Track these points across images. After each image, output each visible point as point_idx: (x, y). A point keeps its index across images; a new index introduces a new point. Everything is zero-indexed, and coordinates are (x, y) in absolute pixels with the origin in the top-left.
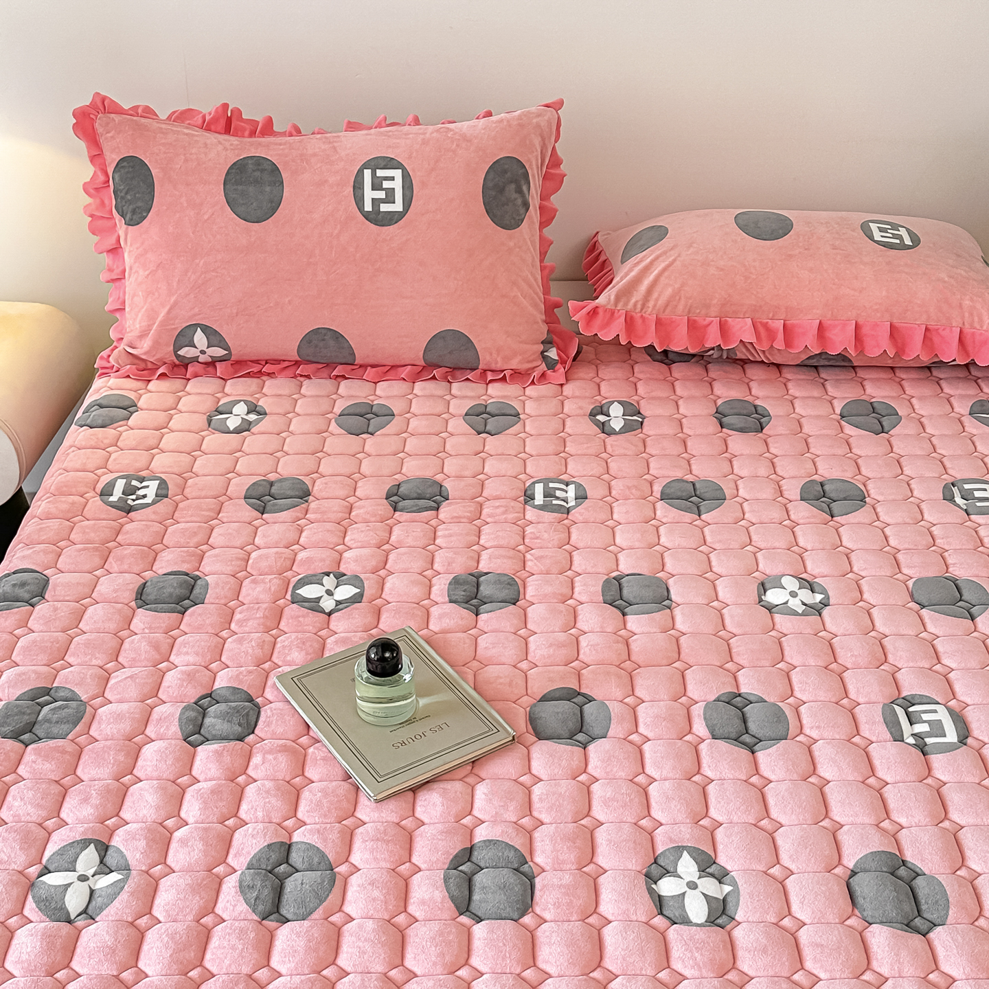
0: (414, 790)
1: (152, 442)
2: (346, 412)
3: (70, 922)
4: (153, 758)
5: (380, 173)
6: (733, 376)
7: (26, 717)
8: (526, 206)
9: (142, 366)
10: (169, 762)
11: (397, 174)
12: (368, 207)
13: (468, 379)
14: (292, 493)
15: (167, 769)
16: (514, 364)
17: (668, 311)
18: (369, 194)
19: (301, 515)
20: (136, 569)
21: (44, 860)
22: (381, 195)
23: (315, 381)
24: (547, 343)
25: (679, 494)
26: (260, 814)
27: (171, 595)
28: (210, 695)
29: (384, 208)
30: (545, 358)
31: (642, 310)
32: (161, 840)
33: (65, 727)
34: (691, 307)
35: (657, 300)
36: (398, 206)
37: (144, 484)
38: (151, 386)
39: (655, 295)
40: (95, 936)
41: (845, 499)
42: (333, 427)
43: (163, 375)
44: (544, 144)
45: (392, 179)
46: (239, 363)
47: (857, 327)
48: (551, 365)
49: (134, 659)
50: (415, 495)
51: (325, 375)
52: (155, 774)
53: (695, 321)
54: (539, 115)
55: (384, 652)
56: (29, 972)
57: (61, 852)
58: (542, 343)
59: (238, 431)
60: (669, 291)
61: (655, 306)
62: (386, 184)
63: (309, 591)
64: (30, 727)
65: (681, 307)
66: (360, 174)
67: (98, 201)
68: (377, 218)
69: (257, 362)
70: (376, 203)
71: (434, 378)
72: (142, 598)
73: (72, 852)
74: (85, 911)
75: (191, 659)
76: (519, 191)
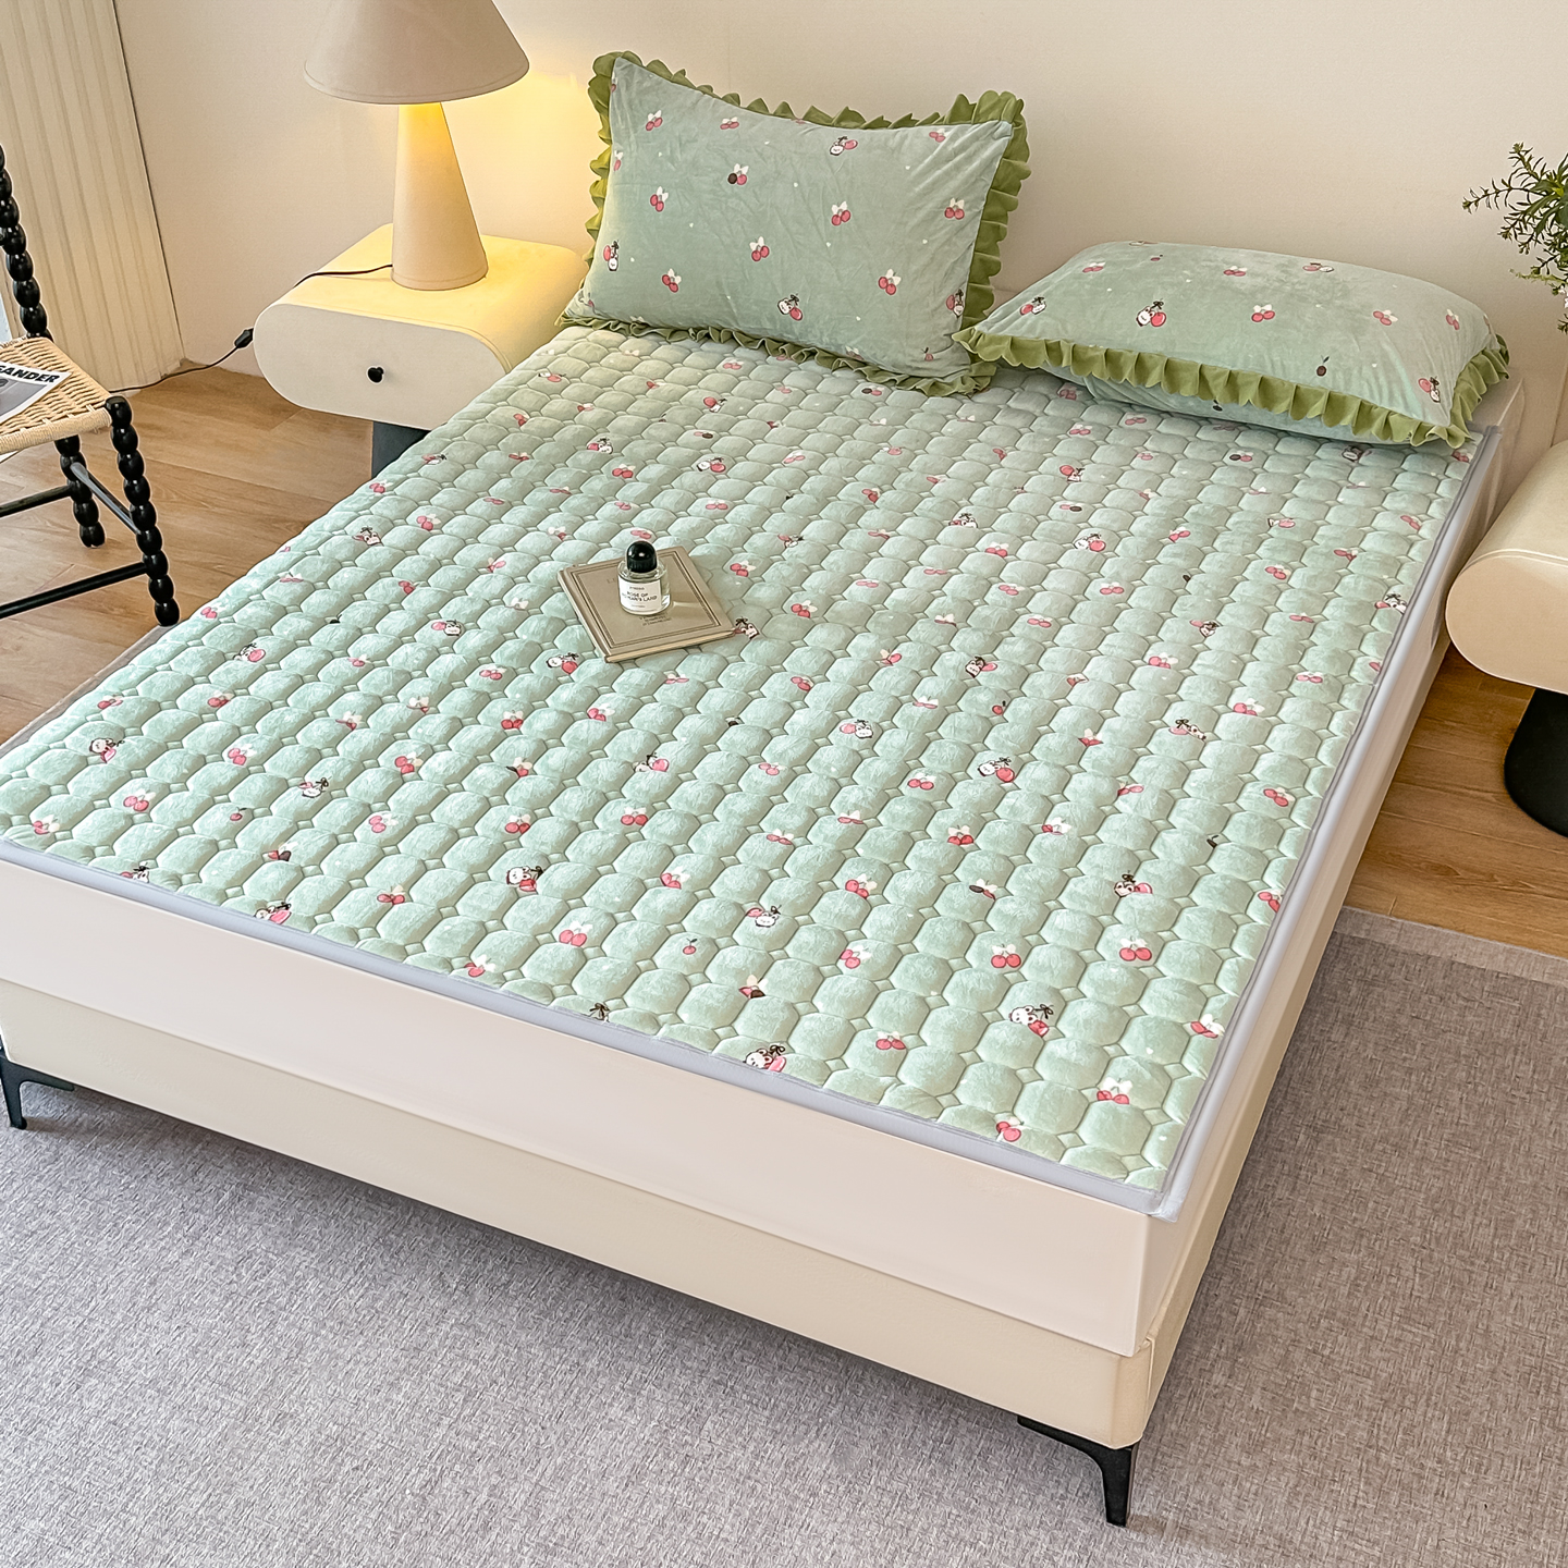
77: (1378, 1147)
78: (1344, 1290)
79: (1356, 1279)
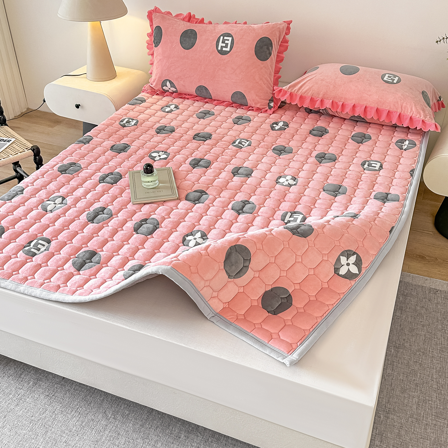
0: (145, 204)
1: (142, 111)
2: (201, 112)
3: (47, 212)
4: (88, 184)
5: (225, 38)
6: (327, 120)
7: (66, 168)
8: (270, 54)
9: (154, 91)
10: (91, 185)
11: (230, 39)
12: (219, 49)
13: (243, 108)
14: (169, 130)
15: (89, 186)
16: (258, 106)
17: (305, 94)
18: (221, 44)
19: (167, 136)
20: (116, 141)
21: (49, 198)
22: (224, 45)
23: (199, 102)
24: (271, 100)
25: (279, 149)
26: (104, 200)
27: (119, 148)
28: (112, 173)
29: (224, 49)
30: (269, 105)
31: (297, 92)
32: (77, 200)
33: (73, 172)
34: (313, 93)
35: (303, 90)
36: (228, 49)
37: (133, 121)
38: (153, 97)
39: (303, 88)
40: (50, 215)
41: (329, 159)
42: (195, 116)
43: (157, 94)
44: (280, 34)
45: (228, 40)
46: (180, 94)
47: (366, 107)
48: (270, 108)
49: (100, 161)
50: (202, 136)
51: (203, 101)
52: (86, 187)
53: (314, 98)
54: (280, 25)
55: (148, 166)
56: (31, 218)
57: (53, 197)
58: (269, 100)
59: (168, 112)
60: (308, 88)
61: (301, 92)
62: (226, 42)
63: (154, 155)
64: (65, 170)
65: (310, 93)
66: (220, 37)
67: (150, 39)
68: (222, 52)
69: (185, 94)
70: (222, 47)
71: (233, 106)
72: (112, 148)
73: (56, 198)
74: (51, 210)
75: (113, 164)
76: (268, 49)
77: (418, 353)
78: (415, 407)
79: (418, 402)
